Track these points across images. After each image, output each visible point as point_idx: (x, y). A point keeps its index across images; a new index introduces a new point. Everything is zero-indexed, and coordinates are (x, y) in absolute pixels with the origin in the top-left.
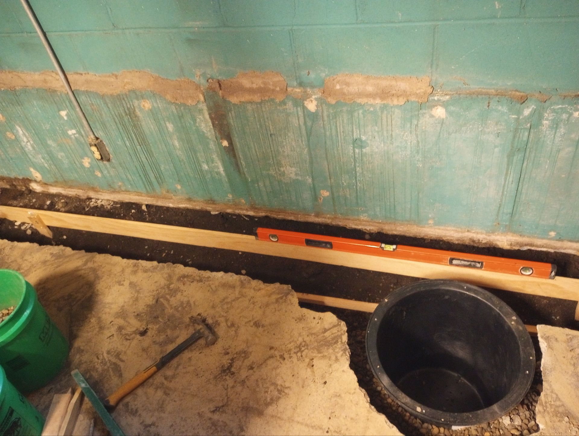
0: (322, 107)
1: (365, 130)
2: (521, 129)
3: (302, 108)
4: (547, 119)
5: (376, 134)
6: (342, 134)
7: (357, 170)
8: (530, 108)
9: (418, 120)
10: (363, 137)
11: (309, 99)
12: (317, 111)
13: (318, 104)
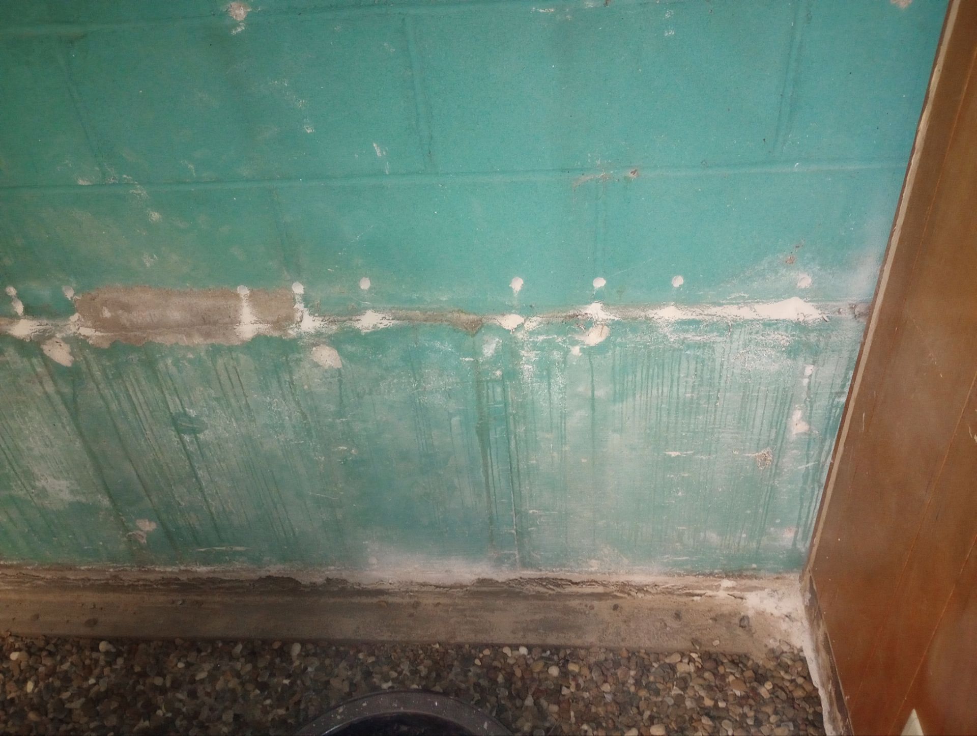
0: (84, 355)
1: (189, 397)
2: (488, 382)
3: (41, 361)
5: (215, 403)
6: (144, 407)
7: (199, 476)
8: (492, 343)
9: (291, 373)
10: (191, 411)
11: (51, 341)
12: (75, 363)
13: (72, 349)
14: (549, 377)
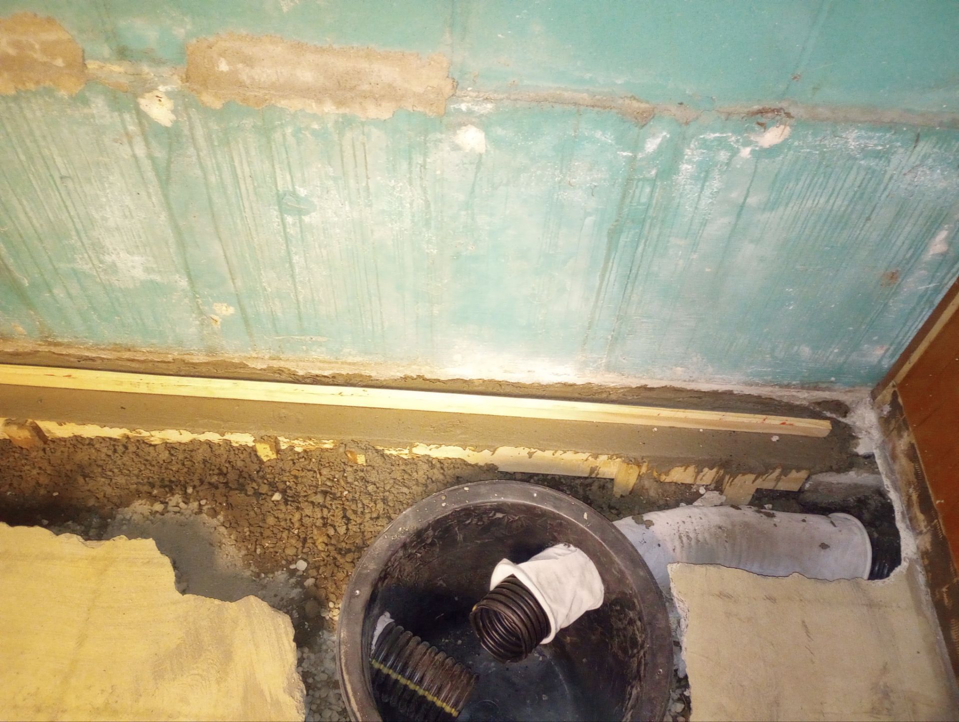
0: (188, 115)
1: (303, 174)
2: (639, 180)
3: (135, 116)
4: (689, 162)
5: (330, 183)
6: (249, 180)
7: (294, 261)
8: (658, 137)
9: (425, 155)
10: (302, 189)
11: (150, 94)
12: (176, 122)
13: (176, 106)
14: (705, 179)
